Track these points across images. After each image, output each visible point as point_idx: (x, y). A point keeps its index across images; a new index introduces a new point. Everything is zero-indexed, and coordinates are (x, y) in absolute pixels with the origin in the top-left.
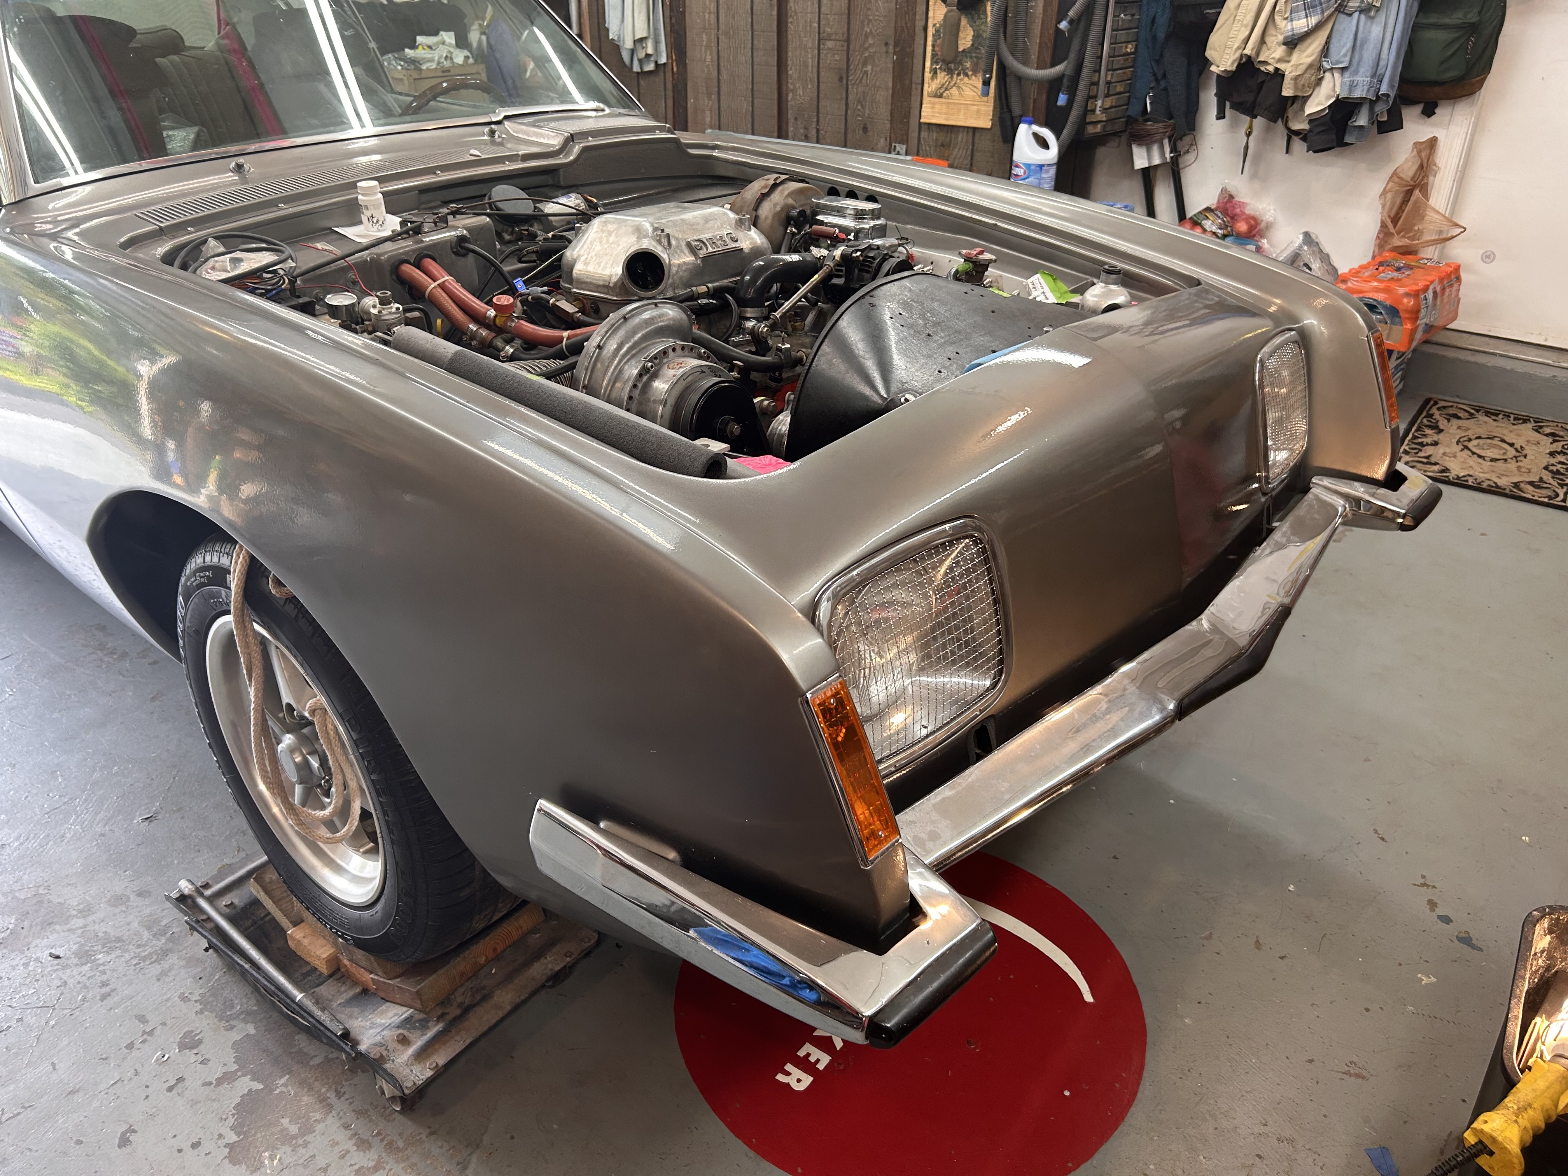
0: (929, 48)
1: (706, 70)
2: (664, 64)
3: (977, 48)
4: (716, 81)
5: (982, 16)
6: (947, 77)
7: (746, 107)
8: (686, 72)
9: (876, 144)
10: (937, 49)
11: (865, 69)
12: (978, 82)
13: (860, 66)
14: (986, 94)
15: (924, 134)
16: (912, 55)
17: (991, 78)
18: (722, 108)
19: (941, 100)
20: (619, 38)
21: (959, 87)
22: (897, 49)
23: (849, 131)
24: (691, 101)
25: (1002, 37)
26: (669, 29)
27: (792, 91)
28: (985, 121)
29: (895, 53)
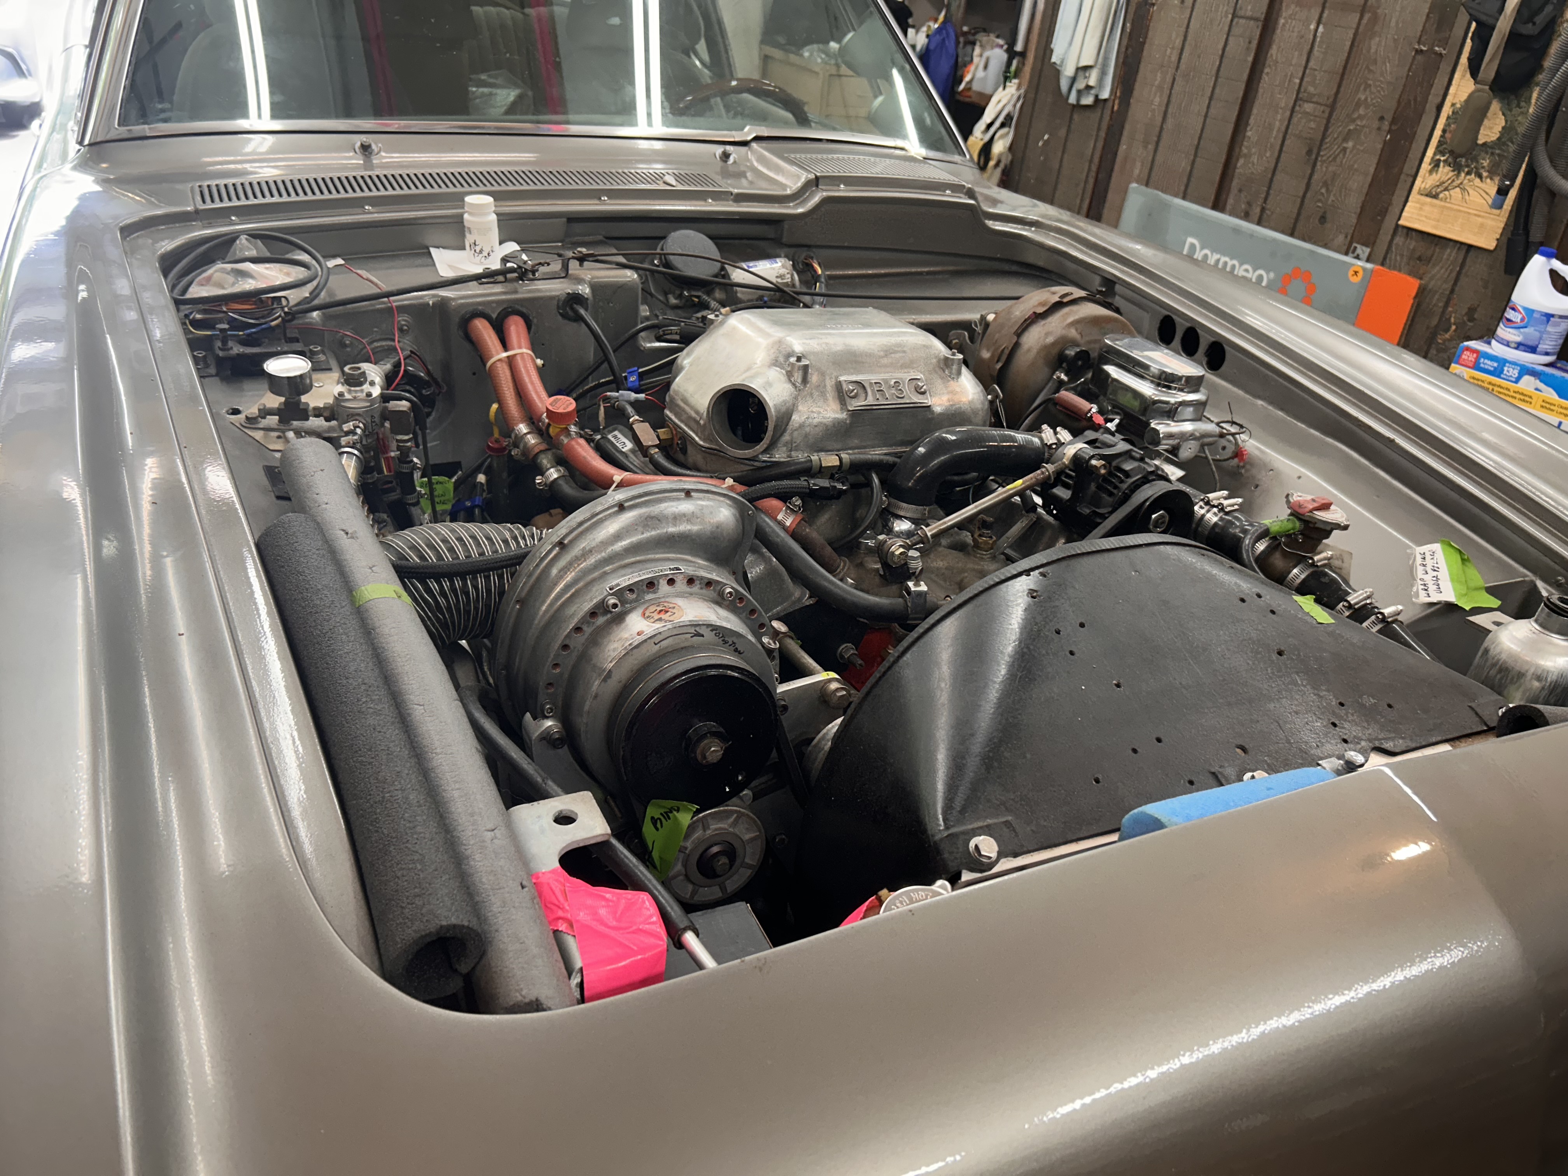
0: (1438, 133)
1: (1150, 113)
2: (1105, 100)
3: (1504, 144)
4: (1158, 129)
5: (1523, 104)
6: (1451, 174)
7: (1184, 164)
8: (1127, 111)
9: (1333, 240)
10: (1448, 135)
11: (1345, 145)
12: (1491, 186)
13: (1340, 139)
14: (1498, 205)
15: (1399, 240)
16: (1411, 138)
17: (1512, 185)
18: (1157, 163)
19: (1434, 201)
20: (1062, 62)
21: (1464, 189)
22: (1394, 127)
23: (1302, 217)
24: (1123, 147)
25: (1543, 136)
26: (1121, 60)
27: (1245, 156)
28: (1488, 241)
29: (1389, 132)
